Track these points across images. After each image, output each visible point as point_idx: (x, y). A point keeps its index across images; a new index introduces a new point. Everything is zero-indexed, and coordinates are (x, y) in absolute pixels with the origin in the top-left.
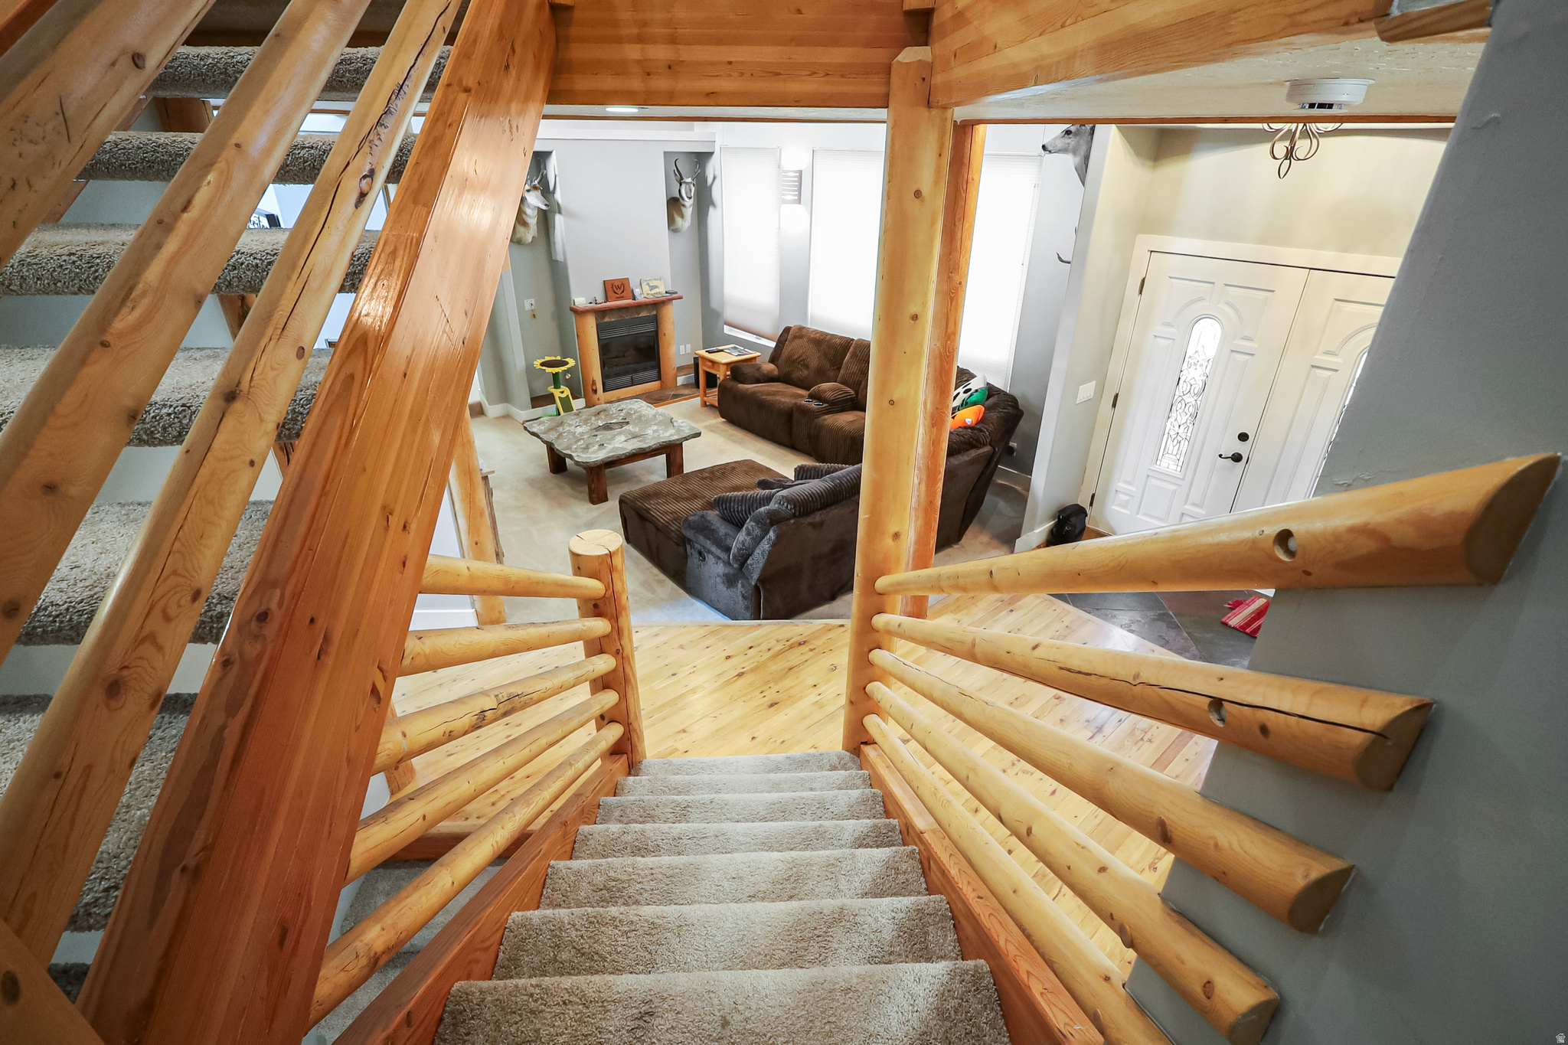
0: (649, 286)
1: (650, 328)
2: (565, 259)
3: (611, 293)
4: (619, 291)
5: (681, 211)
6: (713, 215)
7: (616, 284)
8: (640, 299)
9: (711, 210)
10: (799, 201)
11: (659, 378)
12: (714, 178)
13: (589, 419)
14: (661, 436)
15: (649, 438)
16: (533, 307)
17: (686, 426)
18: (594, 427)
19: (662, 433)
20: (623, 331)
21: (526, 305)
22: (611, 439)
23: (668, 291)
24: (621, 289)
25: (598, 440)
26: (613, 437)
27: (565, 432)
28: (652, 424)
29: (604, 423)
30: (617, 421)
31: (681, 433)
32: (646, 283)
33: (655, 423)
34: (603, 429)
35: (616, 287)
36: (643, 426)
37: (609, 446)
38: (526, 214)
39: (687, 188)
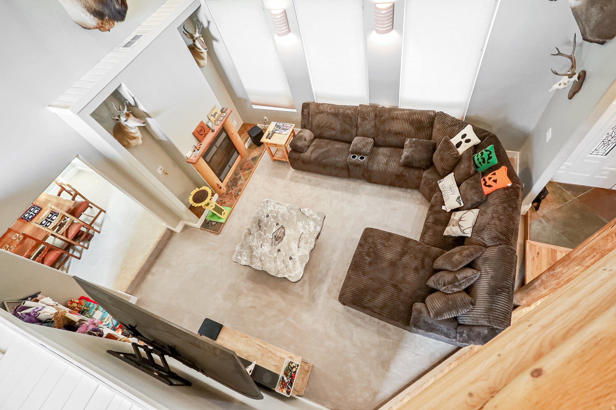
0: (213, 116)
1: (223, 135)
2: (168, 139)
3: (200, 137)
4: (203, 132)
5: (201, 56)
6: (217, 45)
8: (216, 128)
9: (215, 44)
10: (290, 29)
11: (239, 154)
12: (209, 22)
13: (261, 236)
14: (310, 231)
15: (307, 237)
16: (163, 170)
17: (314, 214)
18: (270, 241)
19: (309, 228)
20: (214, 149)
21: (157, 170)
22: (290, 249)
23: (222, 111)
24: (203, 130)
25: (284, 254)
26: (289, 247)
27: (261, 256)
28: (295, 221)
29: (272, 235)
30: (276, 229)
31: (317, 222)
32: (210, 116)
33: (296, 219)
34: (277, 242)
35: (200, 131)
36: (293, 226)
37: (296, 257)
38: (132, 133)
39: (200, 41)
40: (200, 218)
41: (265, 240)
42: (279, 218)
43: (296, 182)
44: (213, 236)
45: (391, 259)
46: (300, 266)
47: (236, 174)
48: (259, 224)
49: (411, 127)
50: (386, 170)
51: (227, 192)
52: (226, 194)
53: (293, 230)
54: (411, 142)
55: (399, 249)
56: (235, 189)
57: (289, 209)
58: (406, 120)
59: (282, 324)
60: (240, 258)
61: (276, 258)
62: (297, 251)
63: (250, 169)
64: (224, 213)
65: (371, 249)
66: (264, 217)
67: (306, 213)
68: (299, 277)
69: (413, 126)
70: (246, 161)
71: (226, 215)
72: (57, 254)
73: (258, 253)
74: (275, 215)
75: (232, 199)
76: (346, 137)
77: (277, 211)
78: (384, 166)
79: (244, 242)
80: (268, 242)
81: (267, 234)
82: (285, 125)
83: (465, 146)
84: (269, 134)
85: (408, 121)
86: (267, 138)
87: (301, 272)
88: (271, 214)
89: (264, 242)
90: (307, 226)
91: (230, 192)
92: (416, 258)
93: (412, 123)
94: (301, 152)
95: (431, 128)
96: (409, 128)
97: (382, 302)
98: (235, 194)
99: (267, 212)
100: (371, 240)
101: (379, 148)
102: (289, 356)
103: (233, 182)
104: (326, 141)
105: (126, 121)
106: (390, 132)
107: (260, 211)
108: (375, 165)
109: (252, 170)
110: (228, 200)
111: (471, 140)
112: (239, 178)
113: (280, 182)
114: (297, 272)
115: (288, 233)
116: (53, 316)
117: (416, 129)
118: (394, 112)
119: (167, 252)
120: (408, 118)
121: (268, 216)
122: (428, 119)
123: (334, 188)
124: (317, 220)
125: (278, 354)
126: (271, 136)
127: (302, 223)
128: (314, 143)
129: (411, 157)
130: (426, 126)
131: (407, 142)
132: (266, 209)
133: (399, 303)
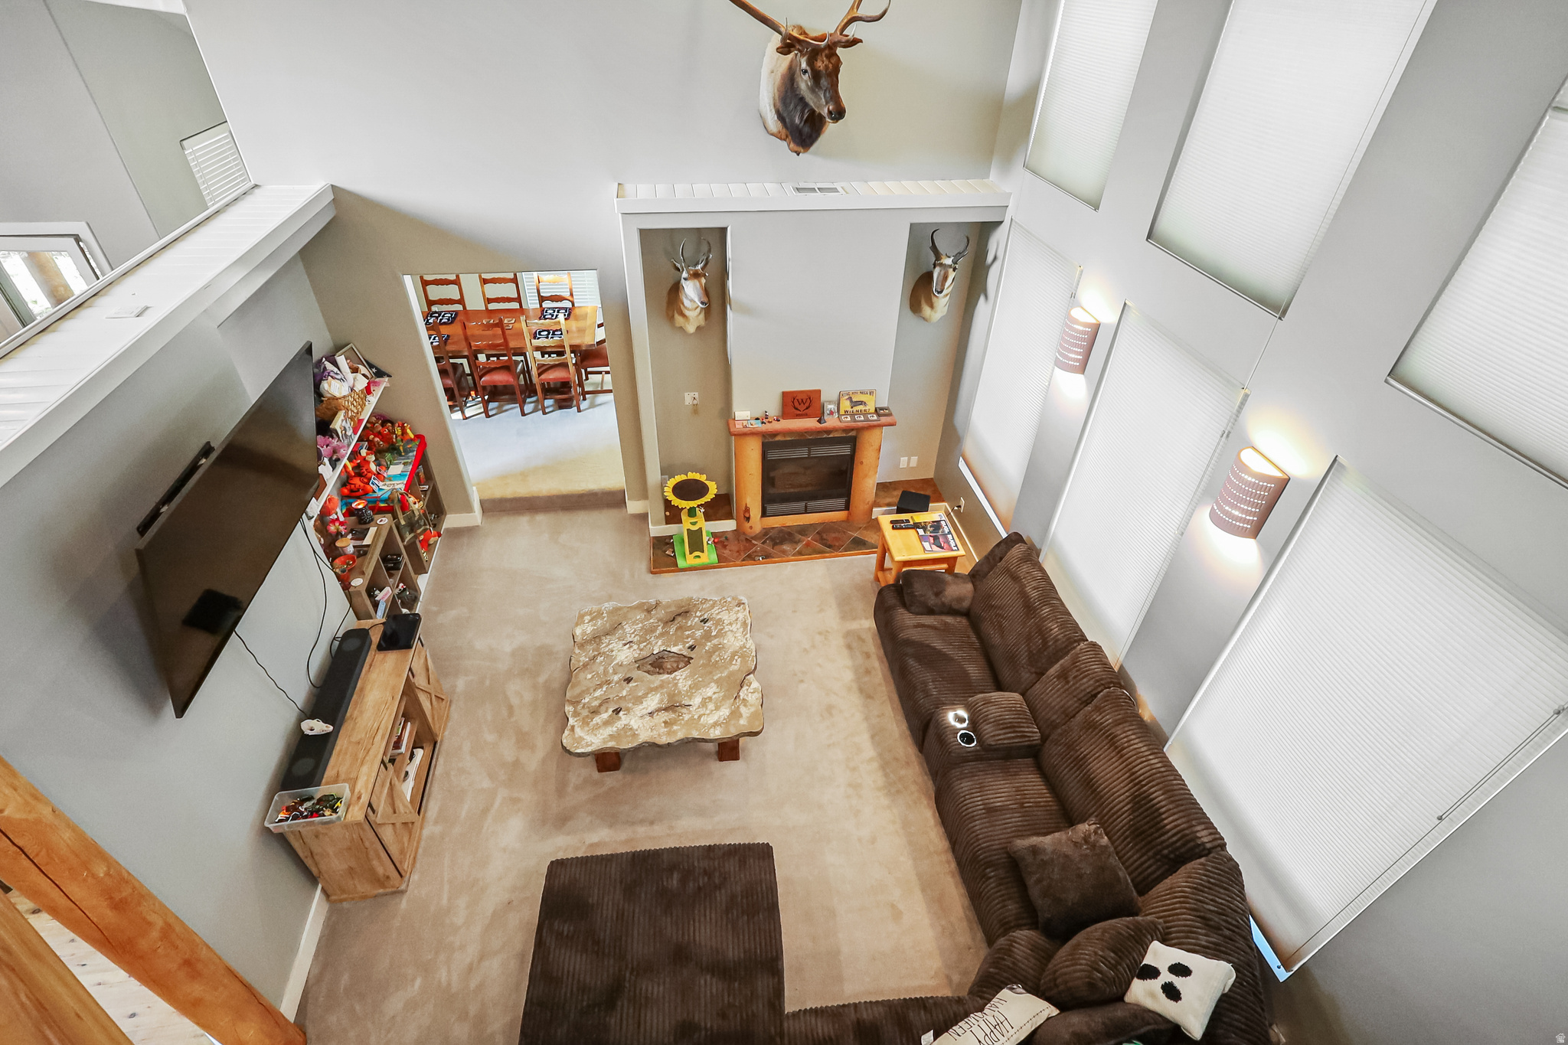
0: (851, 401)
1: (845, 450)
3: (790, 409)
4: (802, 407)
5: (931, 299)
6: (982, 307)
7: (799, 397)
8: (831, 422)
9: (981, 303)
10: (1082, 368)
11: (847, 507)
12: (995, 258)
13: (652, 630)
14: (702, 719)
15: (683, 719)
16: (695, 402)
17: (751, 705)
18: (645, 654)
19: (708, 712)
20: (802, 453)
21: (686, 394)
22: (639, 700)
23: (878, 410)
24: (807, 405)
25: (624, 693)
26: (645, 695)
27: (604, 653)
28: (715, 678)
29: (662, 649)
30: (680, 650)
31: (733, 722)
32: (847, 397)
33: (720, 678)
34: (649, 667)
35: (800, 401)
36: (700, 679)
37: (624, 719)
38: (683, 304)
39: (942, 272)
40: (667, 524)
41: (645, 644)
42: (709, 644)
43: (849, 647)
44: (642, 566)
45: (695, 944)
46: (605, 736)
47: (803, 530)
48: (679, 615)
49: (1129, 806)
50: (972, 819)
51: (752, 538)
52: (747, 539)
53: (690, 683)
54: (1090, 835)
55: (732, 952)
56: (768, 548)
57: (741, 653)
58: (1135, 781)
59: (486, 784)
60: (586, 621)
61: (608, 682)
62: (639, 715)
63: (829, 546)
64: (699, 557)
65: (706, 879)
66: (701, 616)
67: (747, 690)
68: (577, 748)
69: (1133, 810)
70: (844, 532)
71: (697, 562)
72: (507, 381)
73: (609, 644)
74: (714, 634)
75: (740, 554)
76: (1006, 674)
77: (726, 632)
78: (981, 807)
79: (625, 610)
80: (641, 650)
81: (660, 641)
82: (950, 536)
83: (1152, 995)
84: (908, 521)
85: (1135, 785)
86: (892, 522)
87: (590, 745)
88: (713, 624)
89: (640, 642)
90: (711, 706)
91: (756, 543)
92: (723, 1015)
93: (1140, 802)
94: (904, 605)
95: (1167, 867)
96: (1122, 804)
97: (563, 969)
98: (755, 552)
99: (714, 616)
100: (732, 868)
101: (1035, 772)
102: (362, 791)
103: (781, 535)
104: (974, 639)
105: (685, 279)
106: (1080, 763)
107: (711, 602)
108: (969, 783)
109: (828, 553)
110: (735, 548)
111: (1180, 999)
112: (797, 539)
113: (831, 618)
114: (589, 738)
115: (678, 678)
116: (329, 395)
117: (1133, 825)
118: (1130, 733)
119: (582, 518)
120: (1141, 778)
121: (705, 621)
122: (1179, 835)
123: (876, 735)
124: (738, 720)
125: (365, 769)
126: (901, 528)
127: (714, 693)
128: (949, 619)
129: (1042, 860)
130: (1159, 847)
131: (1084, 828)
132: (720, 610)
133: (572, 1016)
